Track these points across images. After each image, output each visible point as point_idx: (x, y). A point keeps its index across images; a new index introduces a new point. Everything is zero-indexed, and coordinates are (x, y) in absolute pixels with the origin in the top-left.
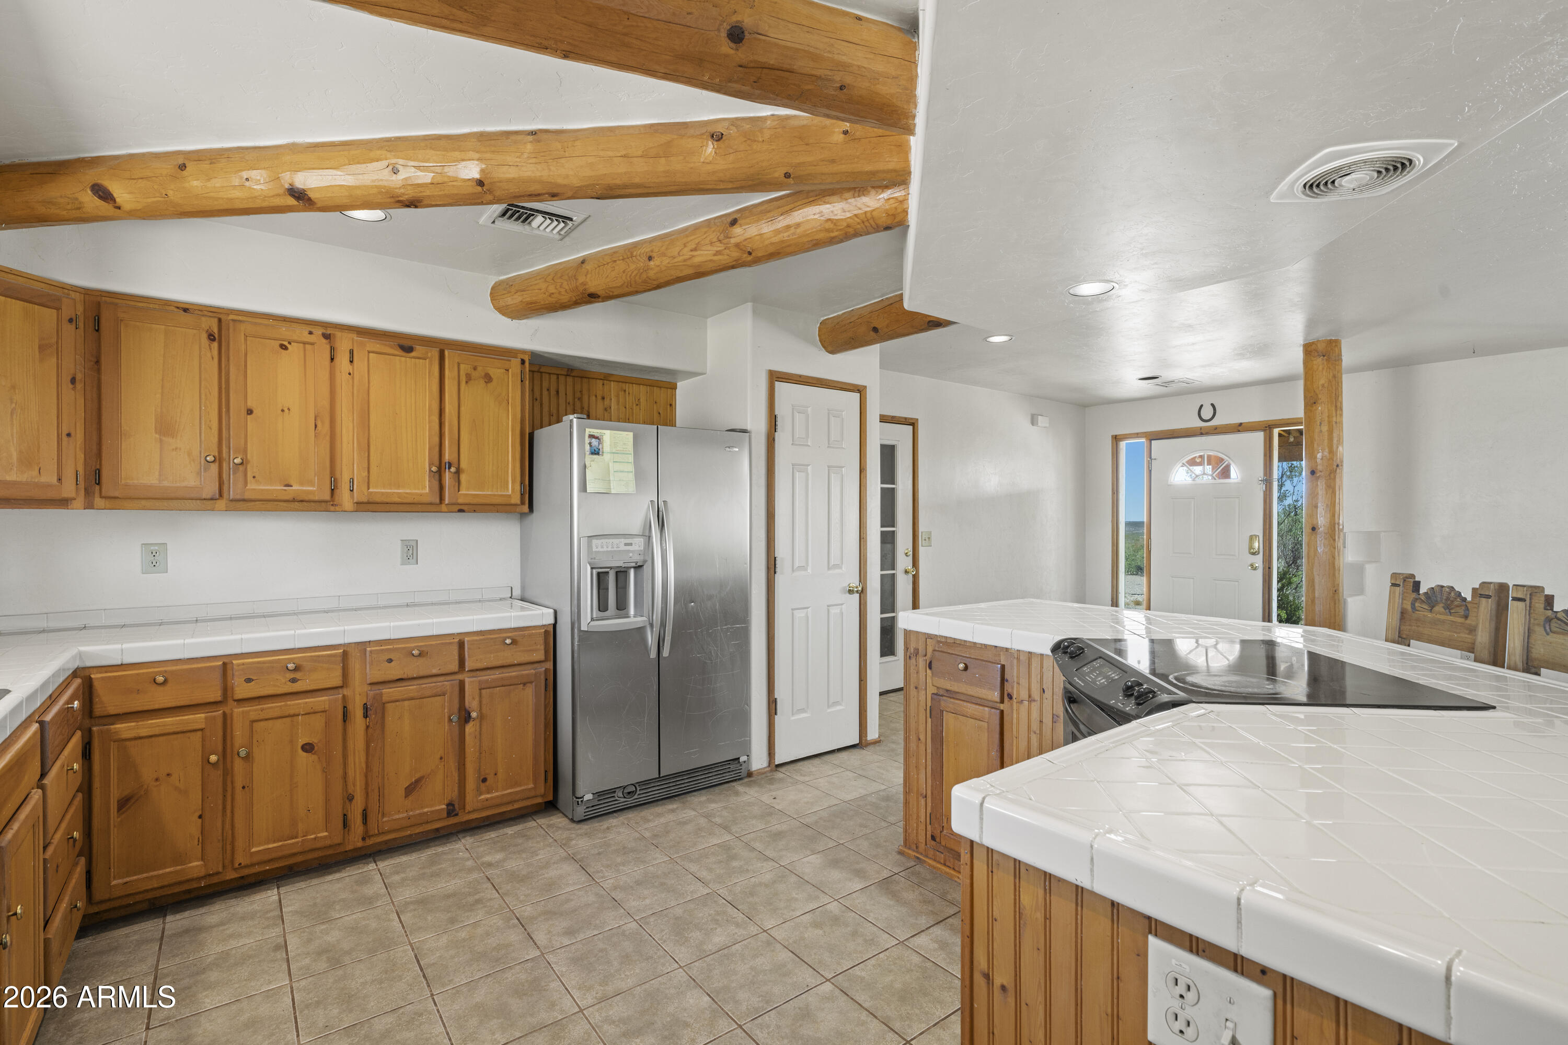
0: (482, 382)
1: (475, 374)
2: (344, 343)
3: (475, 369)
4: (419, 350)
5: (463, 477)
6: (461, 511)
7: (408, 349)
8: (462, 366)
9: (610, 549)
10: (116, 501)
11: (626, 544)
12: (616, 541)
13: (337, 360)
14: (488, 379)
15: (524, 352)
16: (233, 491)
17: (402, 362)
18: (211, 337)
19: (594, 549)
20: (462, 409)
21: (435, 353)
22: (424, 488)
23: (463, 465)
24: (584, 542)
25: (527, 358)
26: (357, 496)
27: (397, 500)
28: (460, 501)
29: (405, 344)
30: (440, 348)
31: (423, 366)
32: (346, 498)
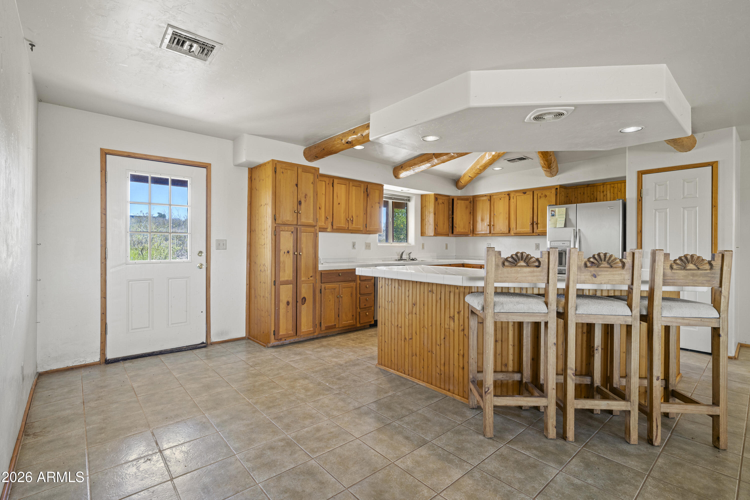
0: (544, 197)
1: (542, 196)
2: (512, 196)
3: (542, 194)
4: (528, 193)
5: (539, 225)
6: (539, 235)
7: (525, 193)
8: (539, 194)
9: (557, 245)
10: (477, 235)
11: (563, 244)
12: (559, 243)
13: (511, 200)
14: (546, 196)
15: (557, 185)
16: (492, 232)
17: (524, 197)
18: (489, 200)
19: (552, 245)
20: (539, 206)
21: (531, 193)
22: (528, 229)
23: (539, 222)
24: (549, 242)
25: (558, 187)
26: (515, 231)
27: (522, 232)
28: (538, 232)
29: (524, 192)
30: (533, 191)
31: (529, 197)
32: (512, 232)
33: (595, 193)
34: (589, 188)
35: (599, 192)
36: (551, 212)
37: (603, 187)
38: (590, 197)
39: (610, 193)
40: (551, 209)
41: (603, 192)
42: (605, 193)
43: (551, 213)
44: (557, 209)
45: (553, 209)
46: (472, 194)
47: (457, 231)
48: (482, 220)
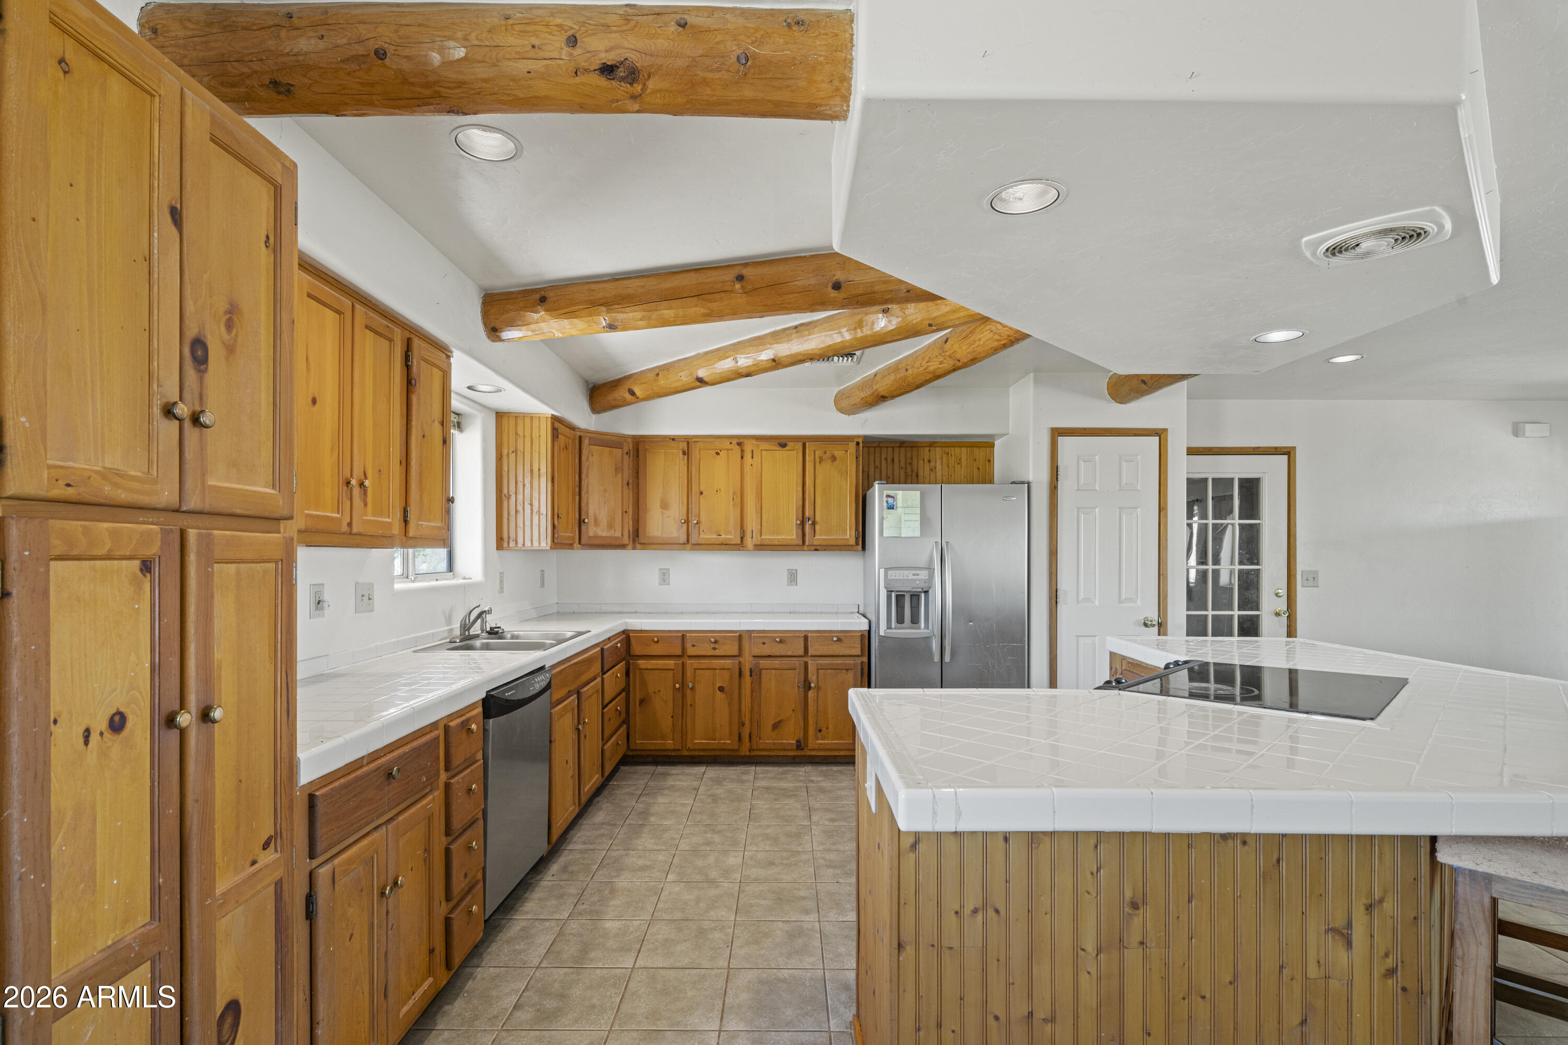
0: (830, 461)
1: (825, 457)
2: (748, 448)
3: (825, 453)
4: (790, 445)
5: (817, 527)
6: (816, 550)
7: (783, 445)
8: (817, 452)
9: (901, 577)
10: (646, 546)
11: (914, 575)
12: (906, 572)
13: (744, 458)
14: (834, 459)
15: (859, 436)
16: (693, 540)
17: (781, 454)
18: (684, 453)
19: (889, 577)
20: (817, 481)
21: (800, 446)
22: (792, 535)
23: (818, 519)
24: (882, 571)
25: (860, 441)
26: (755, 541)
27: (777, 543)
28: (815, 543)
29: (782, 442)
30: (804, 442)
31: (792, 455)
32: (749, 542)
33: (915, 462)
34: (903, 450)
35: (922, 461)
36: (885, 499)
37: (929, 450)
38: (906, 468)
39: (942, 465)
40: (885, 493)
41: (929, 461)
42: (932, 464)
43: (887, 501)
44: (900, 493)
45: (891, 493)
46: (630, 430)
47: (591, 534)
48: (665, 506)
